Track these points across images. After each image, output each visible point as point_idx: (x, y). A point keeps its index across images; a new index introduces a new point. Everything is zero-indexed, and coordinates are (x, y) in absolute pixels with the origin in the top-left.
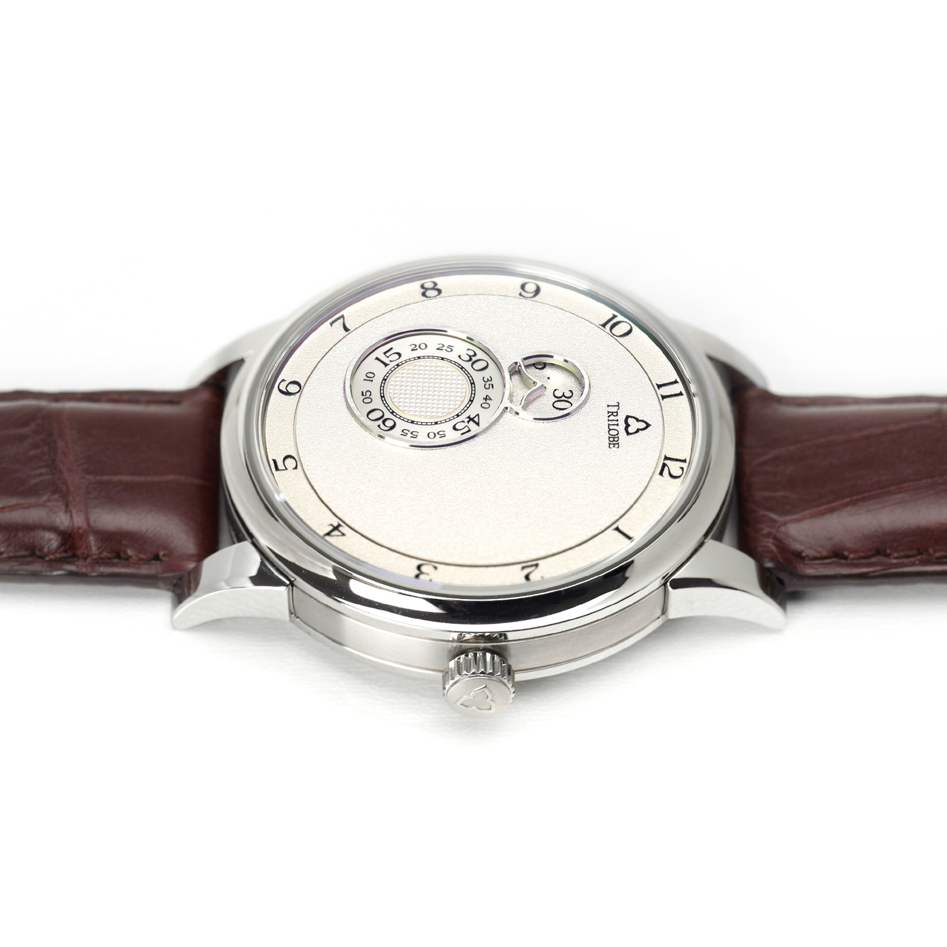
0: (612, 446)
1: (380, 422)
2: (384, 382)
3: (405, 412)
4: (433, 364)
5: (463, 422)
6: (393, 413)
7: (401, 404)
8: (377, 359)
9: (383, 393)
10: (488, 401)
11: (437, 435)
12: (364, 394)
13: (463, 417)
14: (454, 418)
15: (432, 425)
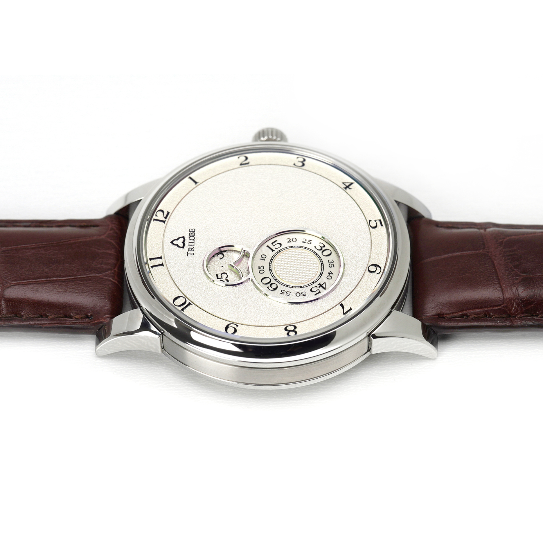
0: (193, 230)
1: (269, 285)
2: (271, 261)
3: (283, 280)
4: (300, 251)
5: (316, 287)
6: (276, 280)
7: (281, 275)
8: (268, 246)
9: (271, 268)
10: (331, 275)
11: (301, 294)
12: (260, 268)
13: (316, 284)
14: (311, 285)
15: (298, 288)
